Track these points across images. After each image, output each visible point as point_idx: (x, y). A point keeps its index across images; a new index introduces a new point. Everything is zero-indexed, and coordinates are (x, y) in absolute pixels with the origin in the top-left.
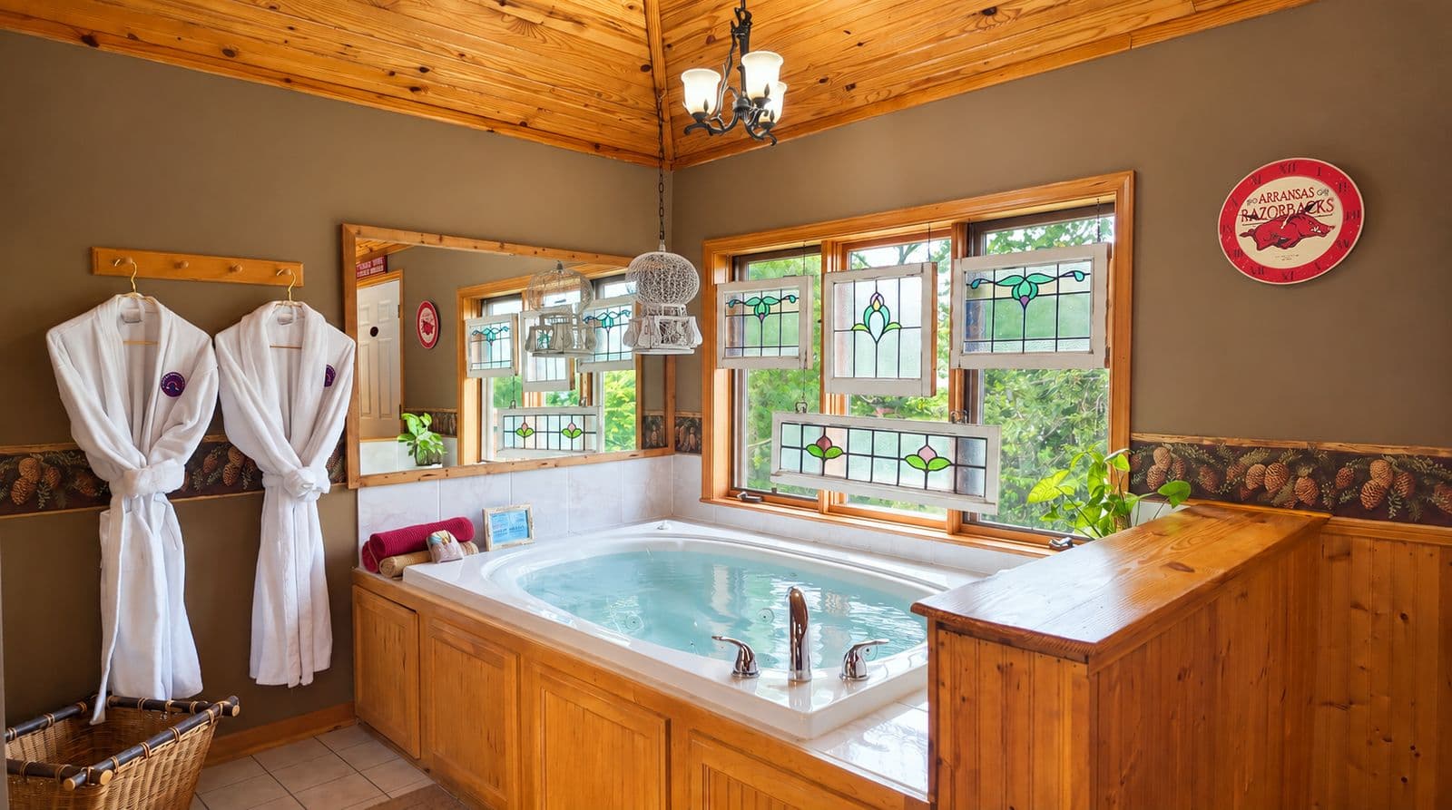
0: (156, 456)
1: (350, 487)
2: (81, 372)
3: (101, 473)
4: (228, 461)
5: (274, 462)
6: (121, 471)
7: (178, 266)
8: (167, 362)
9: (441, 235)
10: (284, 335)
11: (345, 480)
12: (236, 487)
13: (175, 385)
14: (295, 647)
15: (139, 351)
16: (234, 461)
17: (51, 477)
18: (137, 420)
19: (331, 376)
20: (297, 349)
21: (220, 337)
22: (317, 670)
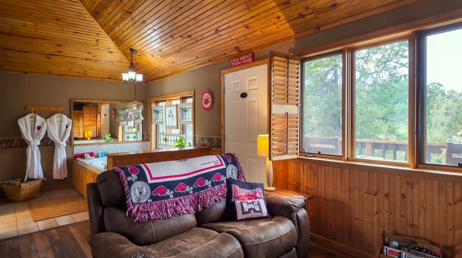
0: (35, 140)
1: (72, 146)
2: (23, 126)
3: (27, 142)
4: (49, 141)
5: (56, 141)
6: (30, 142)
7: (40, 108)
8: (38, 124)
9: (91, 100)
10: (59, 119)
11: (71, 145)
12: (50, 145)
13: (39, 128)
14: (60, 172)
15: (33, 123)
16: (50, 141)
17: (19, 143)
18: (33, 134)
19: (67, 126)
20: (61, 121)
21: (47, 120)
22: (64, 177)
